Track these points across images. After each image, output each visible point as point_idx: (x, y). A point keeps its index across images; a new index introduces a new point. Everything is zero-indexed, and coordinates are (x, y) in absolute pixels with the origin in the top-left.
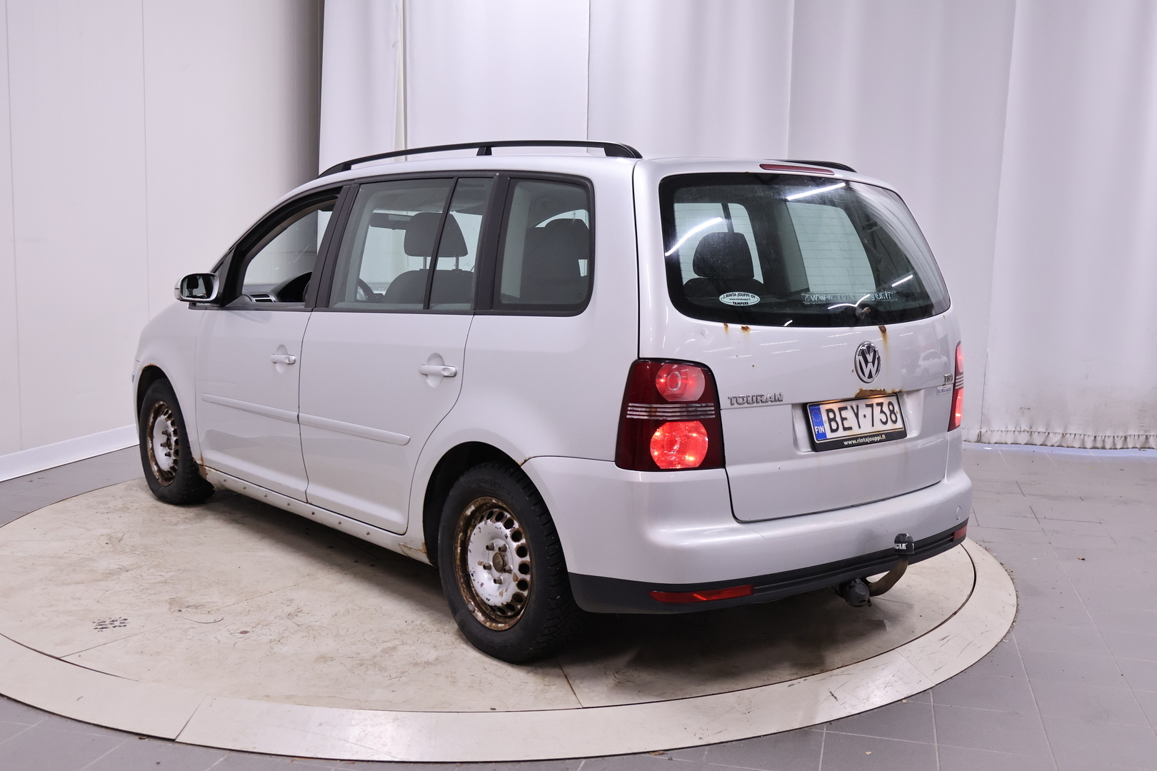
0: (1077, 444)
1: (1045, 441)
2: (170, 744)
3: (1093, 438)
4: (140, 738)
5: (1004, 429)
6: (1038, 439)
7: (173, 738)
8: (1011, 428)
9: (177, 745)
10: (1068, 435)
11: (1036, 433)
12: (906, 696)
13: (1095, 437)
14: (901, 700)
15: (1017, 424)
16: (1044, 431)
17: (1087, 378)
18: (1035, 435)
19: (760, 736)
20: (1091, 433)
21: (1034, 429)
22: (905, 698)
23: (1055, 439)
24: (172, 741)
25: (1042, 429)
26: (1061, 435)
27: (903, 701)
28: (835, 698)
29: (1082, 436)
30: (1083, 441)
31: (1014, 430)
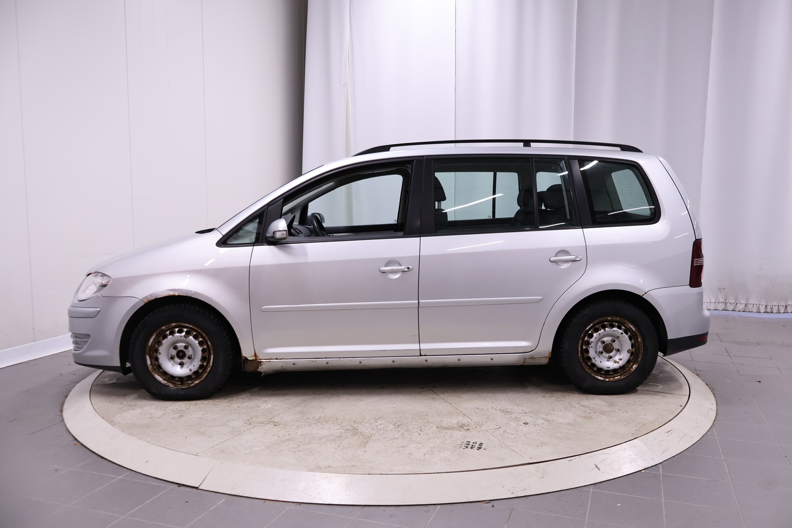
0: (755, 310)
1: (735, 308)
2: (195, 490)
3: (765, 306)
4: (179, 486)
5: (708, 301)
6: (730, 307)
7: (197, 486)
8: (713, 300)
9: (199, 491)
10: (749, 305)
11: (729, 304)
12: (644, 468)
13: (766, 306)
14: (641, 471)
15: (717, 298)
16: (734, 302)
17: (760, 270)
18: (728, 305)
19: (550, 493)
20: (764, 303)
21: (727, 301)
22: (643, 470)
23: (741, 307)
24: (197, 488)
25: (732, 301)
26: (744, 305)
27: (642, 471)
28: (599, 469)
29: (758, 305)
30: (759, 308)
31: (714, 301)
